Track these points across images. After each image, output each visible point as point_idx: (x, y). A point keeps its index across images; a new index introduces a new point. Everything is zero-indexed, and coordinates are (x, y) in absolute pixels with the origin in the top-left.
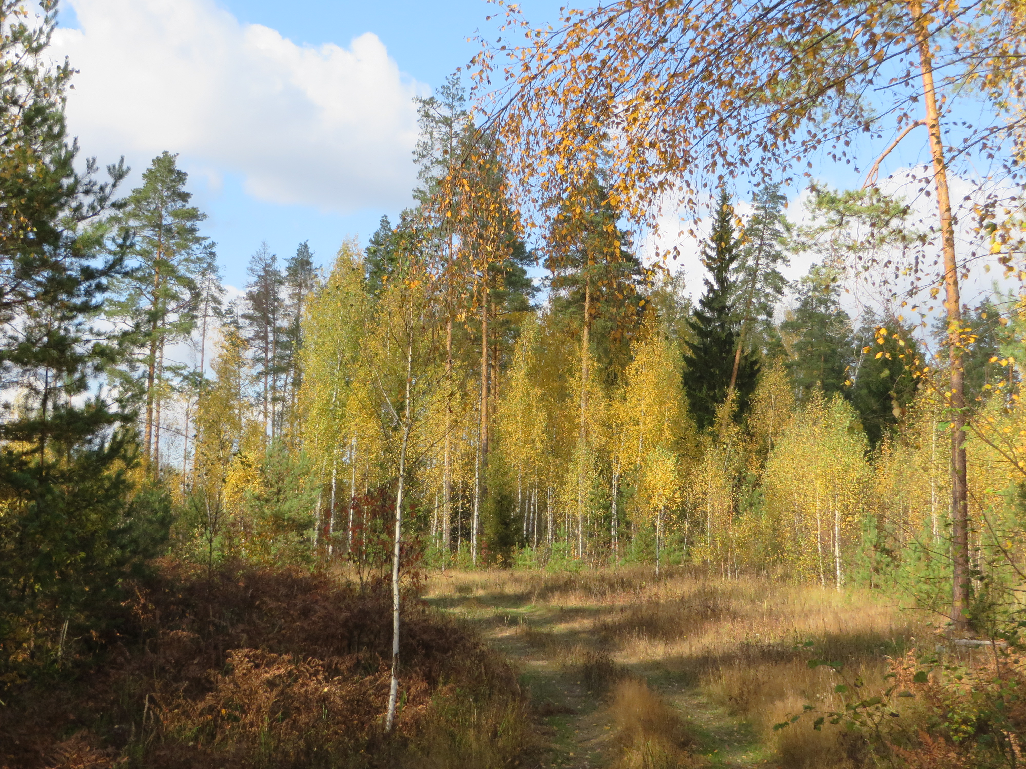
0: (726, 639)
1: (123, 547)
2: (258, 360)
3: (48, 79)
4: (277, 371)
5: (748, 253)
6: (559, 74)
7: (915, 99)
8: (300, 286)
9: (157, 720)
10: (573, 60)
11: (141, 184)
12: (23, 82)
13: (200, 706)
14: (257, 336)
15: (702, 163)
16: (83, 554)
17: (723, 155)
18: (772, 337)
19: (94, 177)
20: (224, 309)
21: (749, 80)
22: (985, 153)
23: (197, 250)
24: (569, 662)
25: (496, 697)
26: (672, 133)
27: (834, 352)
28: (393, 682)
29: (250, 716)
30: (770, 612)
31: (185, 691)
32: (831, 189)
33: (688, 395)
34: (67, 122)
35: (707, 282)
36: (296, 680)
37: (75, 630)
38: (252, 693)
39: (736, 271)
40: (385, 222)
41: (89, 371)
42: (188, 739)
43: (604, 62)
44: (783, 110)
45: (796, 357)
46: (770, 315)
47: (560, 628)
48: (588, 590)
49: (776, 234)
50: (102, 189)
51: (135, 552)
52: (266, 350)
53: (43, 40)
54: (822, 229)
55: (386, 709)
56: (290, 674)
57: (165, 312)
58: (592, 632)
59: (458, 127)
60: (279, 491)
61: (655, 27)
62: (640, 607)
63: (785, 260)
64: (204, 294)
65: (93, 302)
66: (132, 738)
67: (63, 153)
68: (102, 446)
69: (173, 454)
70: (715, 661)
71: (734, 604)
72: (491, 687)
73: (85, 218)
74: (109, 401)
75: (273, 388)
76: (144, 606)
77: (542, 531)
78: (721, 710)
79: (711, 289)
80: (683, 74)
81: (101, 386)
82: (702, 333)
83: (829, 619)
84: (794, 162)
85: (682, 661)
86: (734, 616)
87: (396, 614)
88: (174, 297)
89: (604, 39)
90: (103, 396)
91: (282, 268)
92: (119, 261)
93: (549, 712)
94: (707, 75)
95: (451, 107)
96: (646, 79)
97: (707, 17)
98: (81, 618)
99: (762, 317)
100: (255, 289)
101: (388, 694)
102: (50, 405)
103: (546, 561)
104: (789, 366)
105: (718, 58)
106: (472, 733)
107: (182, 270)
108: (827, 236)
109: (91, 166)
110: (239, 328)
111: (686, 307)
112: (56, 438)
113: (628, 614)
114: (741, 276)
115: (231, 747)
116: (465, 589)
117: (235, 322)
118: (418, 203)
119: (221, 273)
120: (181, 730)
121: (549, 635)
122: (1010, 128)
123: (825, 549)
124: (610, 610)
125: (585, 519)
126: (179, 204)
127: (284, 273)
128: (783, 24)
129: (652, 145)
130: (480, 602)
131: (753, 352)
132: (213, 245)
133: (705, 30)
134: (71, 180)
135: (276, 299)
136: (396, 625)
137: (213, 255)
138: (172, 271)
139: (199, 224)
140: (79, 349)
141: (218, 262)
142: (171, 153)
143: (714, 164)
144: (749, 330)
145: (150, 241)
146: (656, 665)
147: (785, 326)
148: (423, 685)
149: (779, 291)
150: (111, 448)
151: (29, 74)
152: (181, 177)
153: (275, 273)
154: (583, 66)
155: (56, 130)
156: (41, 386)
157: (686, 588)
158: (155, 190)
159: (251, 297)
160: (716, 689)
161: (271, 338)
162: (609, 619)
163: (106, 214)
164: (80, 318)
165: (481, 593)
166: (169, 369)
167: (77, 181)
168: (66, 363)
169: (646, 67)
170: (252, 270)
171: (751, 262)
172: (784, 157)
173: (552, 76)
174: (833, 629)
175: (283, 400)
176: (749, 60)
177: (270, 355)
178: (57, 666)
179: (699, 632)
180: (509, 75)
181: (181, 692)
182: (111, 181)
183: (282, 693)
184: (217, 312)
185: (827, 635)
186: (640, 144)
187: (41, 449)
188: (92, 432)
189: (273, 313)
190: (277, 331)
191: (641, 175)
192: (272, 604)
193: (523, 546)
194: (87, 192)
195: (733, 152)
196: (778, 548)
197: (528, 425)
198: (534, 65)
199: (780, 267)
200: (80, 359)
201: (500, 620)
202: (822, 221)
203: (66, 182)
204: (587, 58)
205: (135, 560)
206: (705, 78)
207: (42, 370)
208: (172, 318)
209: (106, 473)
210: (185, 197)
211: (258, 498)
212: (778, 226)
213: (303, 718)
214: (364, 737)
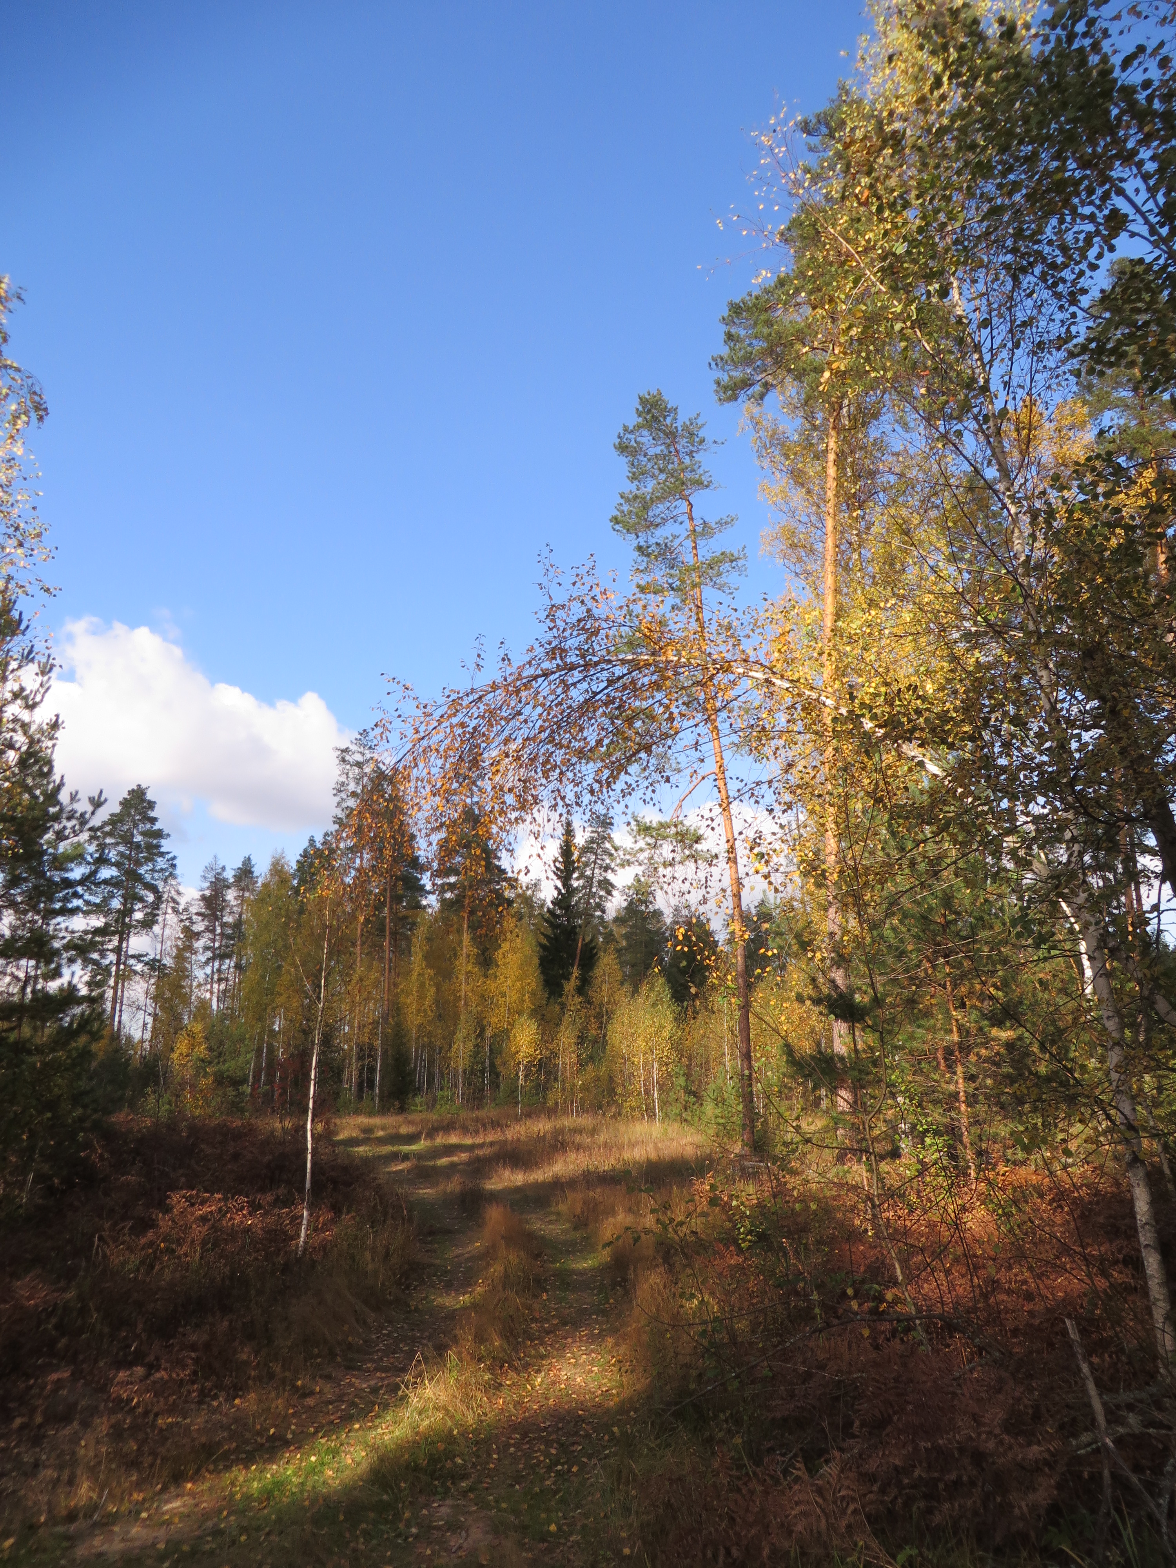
0: (571, 1167)
1: (85, 1107)
2: (206, 948)
3: (41, 730)
4: (223, 957)
5: (586, 865)
6: (441, 736)
7: (702, 761)
8: (243, 890)
9: (105, 1256)
10: (452, 726)
11: (117, 809)
12: (20, 732)
13: (143, 1241)
14: (207, 929)
15: (546, 804)
16: (49, 1115)
17: (563, 798)
18: (605, 928)
19: (76, 806)
20: (181, 908)
21: (582, 744)
22: (753, 800)
23: (161, 863)
24: (449, 1190)
25: (390, 1222)
26: (525, 782)
27: (652, 939)
28: (305, 1213)
29: (185, 1249)
30: (605, 1144)
31: (131, 1228)
32: (647, 820)
33: (543, 972)
34: (55, 764)
35: (556, 888)
36: (224, 1215)
37: (37, 1180)
38: (187, 1228)
39: (578, 879)
40: (312, 841)
41: (64, 962)
42: (129, 1271)
43: (475, 728)
44: (607, 767)
45: (624, 943)
46: (603, 911)
47: (444, 1161)
48: (465, 1130)
49: (606, 852)
50: (83, 815)
51: (95, 1111)
52: (214, 941)
53: (38, 699)
54: (641, 850)
55: (299, 1236)
56: (220, 1209)
57: (132, 911)
58: (469, 1163)
59: (367, 770)
60: (220, 1054)
61: (513, 704)
62: (506, 1142)
63: (613, 870)
64: (165, 896)
65: (70, 906)
66: (82, 1273)
67: (51, 786)
68: (71, 1024)
69: (134, 1027)
70: (562, 1184)
71: (578, 1138)
72: (385, 1214)
73: (67, 838)
74: (80, 986)
75: (219, 970)
76: (101, 1155)
77: (430, 1083)
78: (567, 1226)
79: (560, 893)
80: (534, 739)
81: (73, 974)
82: (552, 925)
83: (650, 1148)
84: (615, 804)
85: (537, 1186)
86: (578, 1147)
87: (309, 1157)
88: (141, 899)
89: (475, 712)
90: (75, 981)
91: (229, 875)
92: (94, 873)
93: (431, 1233)
94: (551, 740)
95: (363, 754)
96: (506, 742)
97: (551, 698)
98: (46, 1168)
99: (598, 913)
100: (207, 893)
101: (300, 1224)
102: (29, 990)
103: (433, 1106)
104: (618, 951)
105: (559, 727)
106: (368, 1255)
107: (148, 877)
108: (646, 854)
109: (74, 798)
110: (193, 923)
111: (542, 906)
112: (33, 1018)
113: (496, 1148)
114: (581, 882)
115: (167, 1275)
116: (368, 1130)
117: (190, 919)
118: (337, 827)
119: (179, 880)
120: (123, 1264)
121: (434, 1168)
122: (770, 782)
123: (647, 1092)
124: (481, 1146)
125: (464, 1071)
126: (148, 826)
127: (231, 880)
128: (606, 704)
129: (510, 790)
130: (381, 1141)
131: (591, 941)
132: (174, 858)
133: (550, 707)
134: (57, 809)
135: (224, 901)
136: (309, 1165)
137: (174, 866)
138: (139, 878)
139: (163, 842)
140: (57, 944)
141: (178, 872)
142: (144, 786)
143: (556, 805)
144: (588, 923)
145: (121, 854)
146: (518, 1190)
147: (616, 920)
148: (330, 1215)
149: (609, 893)
150: (79, 1025)
151: (25, 726)
152: (151, 805)
153: (225, 880)
154: (460, 731)
155: (46, 770)
156: (22, 975)
157: (541, 1126)
158: (129, 815)
159: (204, 898)
160: (562, 1208)
161: (218, 930)
162: (480, 1152)
163: (85, 836)
164: (60, 919)
165: (381, 1133)
166: (133, 956)
167: (61, 810)
168: (44, 957)
169: (506, 733)
170: (205, 877)
171: (588, 873)
172: (608, 801)
173: (436, 738)
174: (653, 1156)
175: (227, 980)
176: (581, 730)
177: (217, 945)
178: (21, 1211)
179: (551, 1161)
180: (403, 736)
181: (126, 1231)
182: (90, 809)
183: (213, 1226)
184: (175, 911)
185: (649, 1162)
186: (501, 790)
187: (19, 1026)
188: (63, 1012)
189: (222, 910)
190: (224, 925)
191: (502, 812)
192: (209, 1151)
193: (415, 1095)
194: (69, 819)
195: (570, 797)
196: (612, 1092)
197: (422, 997)
198: (422, 729)
199: (610, 876)
200: (57, 953)
201: (395, 1157)
202: (641, 844)
203: (52, 810)
204: (462, 725)
205: (95, 1116)
206: (550, 742)
207: (23, 962)
208: (138, 916)
209: (74, 1045)
210: (153, 820)
211: (203, 1061)
212: (608, 845)
213: (230, 1247)
214: (281, 1260)
